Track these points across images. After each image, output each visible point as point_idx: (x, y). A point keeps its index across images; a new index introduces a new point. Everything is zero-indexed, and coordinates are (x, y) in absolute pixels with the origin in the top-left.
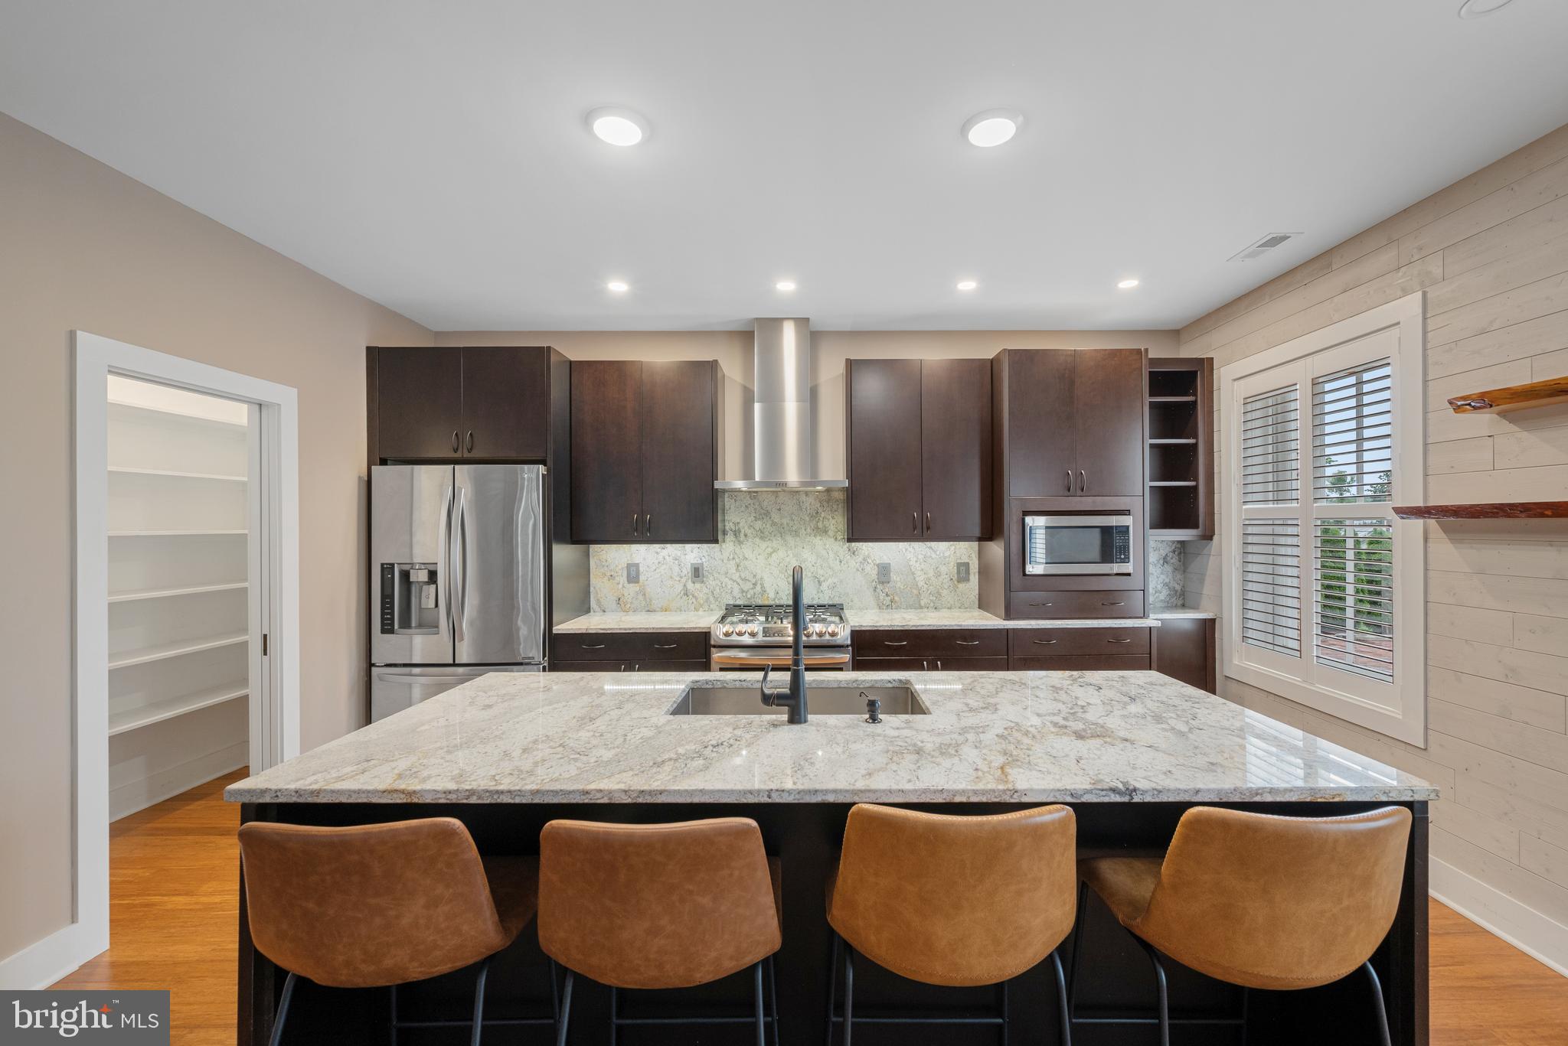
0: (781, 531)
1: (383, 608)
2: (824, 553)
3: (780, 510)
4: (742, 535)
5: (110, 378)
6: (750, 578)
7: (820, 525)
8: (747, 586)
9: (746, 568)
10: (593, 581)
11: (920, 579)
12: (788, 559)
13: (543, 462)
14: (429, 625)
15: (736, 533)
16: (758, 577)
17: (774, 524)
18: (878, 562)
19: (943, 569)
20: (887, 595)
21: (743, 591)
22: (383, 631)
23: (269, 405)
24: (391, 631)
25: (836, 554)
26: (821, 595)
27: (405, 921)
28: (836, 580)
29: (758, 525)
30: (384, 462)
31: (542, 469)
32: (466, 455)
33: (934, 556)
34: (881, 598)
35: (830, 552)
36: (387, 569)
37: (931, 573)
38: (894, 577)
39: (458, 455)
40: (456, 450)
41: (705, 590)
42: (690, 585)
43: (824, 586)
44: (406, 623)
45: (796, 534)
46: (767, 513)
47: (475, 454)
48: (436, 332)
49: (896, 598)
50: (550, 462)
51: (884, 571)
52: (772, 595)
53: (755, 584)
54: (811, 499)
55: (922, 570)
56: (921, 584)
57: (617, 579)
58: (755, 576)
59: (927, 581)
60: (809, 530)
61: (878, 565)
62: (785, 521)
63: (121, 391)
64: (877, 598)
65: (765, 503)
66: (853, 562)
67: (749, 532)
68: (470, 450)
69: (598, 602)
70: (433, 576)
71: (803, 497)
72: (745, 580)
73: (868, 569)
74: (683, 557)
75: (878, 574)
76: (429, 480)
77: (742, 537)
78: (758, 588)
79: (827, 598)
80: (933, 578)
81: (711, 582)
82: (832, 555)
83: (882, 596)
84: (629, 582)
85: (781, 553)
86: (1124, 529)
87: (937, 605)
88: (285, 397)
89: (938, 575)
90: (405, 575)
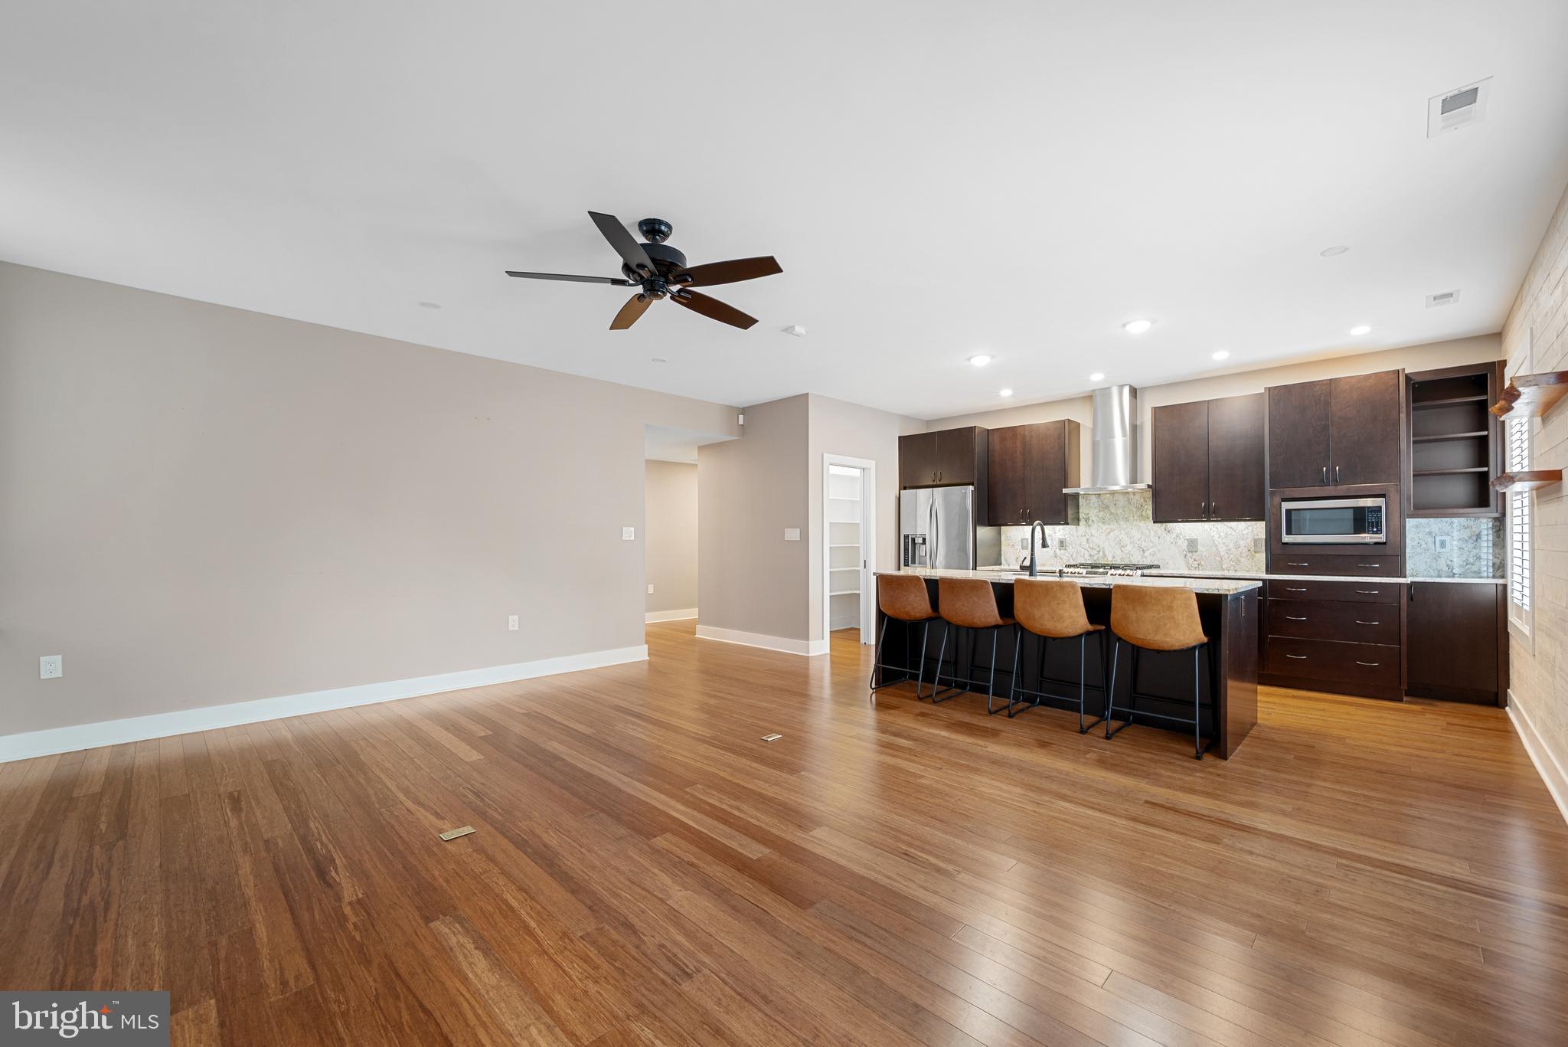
0: (1116, 518)
1: (905, 552)
2: (1147, 532)
3: (1115, 504)
4: (1090, 521)
5: (830, 466)
6: (1096, 547)
7: (1144, 514)
8: (1094, 552)
9: (1093, 541)
10: (1003, 548)
11: (1222, 550)
12: (1121, 536)
13: (972, 484)
14: (923, 564)
15: (1087, 520)
16: (1101, 547)
17: (1111, 513)
18: (1188, 537)
19: (1242, 543)
20: (1195, 560)
21: (1091, 556)
22: (905, 565)
23: (867, 468)
24: (908, 565)
25: (1156, 532)
26: (1145, 559)
27: (910, 599)
28: (1155, 550)
29: (1101, 514)
30: (905, 488)
31: (971, 488)
32: (939, 483)
33: (1234, 533)
34: (1190, 562)
35: (1151, 531)
36: (906, 537)
37: (1231, 546)
38: (1200, 548)
39: (935, 483)
40: (934, 481)
41: (1067, 554)
42: (1058, 551)
43: (1147, 554)
44: (914, 562)
45: (1127, 520)
46: (1107, 507)
47: (942, 482)
48: (927, 421)
49: (1202, 563)
50: (975, 484)
51: (1192, 545)
52: (1110, 558)
53: (1099, 552)
54: (1137, 497)
55: (1224, 543)
56: (1222, 553)
57: (1016, 547)
58: (1099, 546)
59: (1228, 552)
60: (1136, 517)
61: (1187, 540)
62: (1119, 512)
63: (833, 470)
64: (1187, 563)
65: (1106, 501)
66: (1169, 538)
67: (1095, 519)
68: (940, 481)
69: (1006, 560)
70: (924, 540)
71: (1132, 496)
72: (1092, 549)
73: (1180, 542)
74: (1054, 535)
75: (1188, 546)
76: (923, 494)
77: (1091, 523)
78: (1101, 553)
79: (1149, 561)
80: (1233, 550)
81: (1070, 549)
82: (1152, 533)
83: (1191, 561)
84: (1023, 549)
85: (1116, 532)
86: (1378, 509)
87: (1236, 568)
88: (871, 464)
89: (1238, 547)
90: (913, 540)
